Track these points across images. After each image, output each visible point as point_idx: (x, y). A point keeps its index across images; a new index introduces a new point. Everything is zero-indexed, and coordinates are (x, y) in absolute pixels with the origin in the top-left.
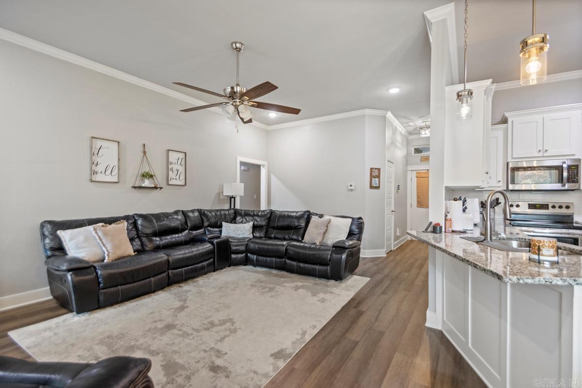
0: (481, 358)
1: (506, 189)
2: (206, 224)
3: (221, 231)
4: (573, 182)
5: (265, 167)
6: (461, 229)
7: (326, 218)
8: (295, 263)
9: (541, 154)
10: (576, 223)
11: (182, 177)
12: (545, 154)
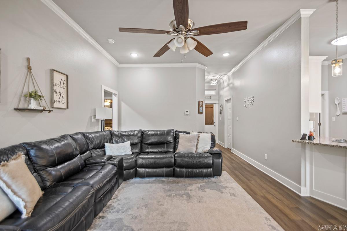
2: (91, 147)
3: (104, 151)
5: (117, 96)
7: (194, 134)
8: (184, 170)
11: (65, 100)
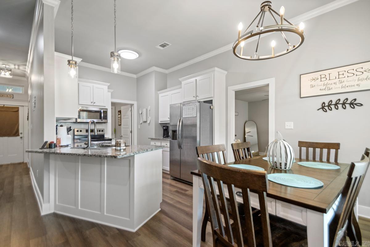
0: (94, 212)
1: (75, 121)
4: (105, 119)
6: (65, 144)
9: (92, 104)
10: (105, 138)
12: (94, 104)
